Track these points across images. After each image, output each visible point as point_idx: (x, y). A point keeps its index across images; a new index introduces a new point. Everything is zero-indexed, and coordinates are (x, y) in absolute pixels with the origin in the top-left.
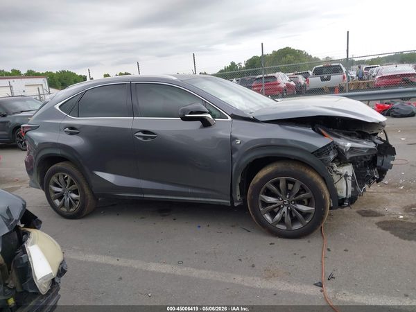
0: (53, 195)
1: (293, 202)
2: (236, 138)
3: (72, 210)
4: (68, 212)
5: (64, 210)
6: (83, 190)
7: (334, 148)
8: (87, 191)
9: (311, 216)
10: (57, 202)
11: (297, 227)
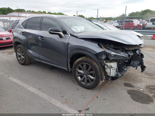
0: (18, 56)
1: (88, 74)
2: (69, 44)
3: (23, 62)
4: (21, 62)
5: (20, 61)
6: (25, 55)
7: (104, 54)
8: (26, 56)
9: (94, 81)
10: (19, 58)
11: (89, 84)
